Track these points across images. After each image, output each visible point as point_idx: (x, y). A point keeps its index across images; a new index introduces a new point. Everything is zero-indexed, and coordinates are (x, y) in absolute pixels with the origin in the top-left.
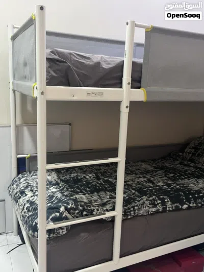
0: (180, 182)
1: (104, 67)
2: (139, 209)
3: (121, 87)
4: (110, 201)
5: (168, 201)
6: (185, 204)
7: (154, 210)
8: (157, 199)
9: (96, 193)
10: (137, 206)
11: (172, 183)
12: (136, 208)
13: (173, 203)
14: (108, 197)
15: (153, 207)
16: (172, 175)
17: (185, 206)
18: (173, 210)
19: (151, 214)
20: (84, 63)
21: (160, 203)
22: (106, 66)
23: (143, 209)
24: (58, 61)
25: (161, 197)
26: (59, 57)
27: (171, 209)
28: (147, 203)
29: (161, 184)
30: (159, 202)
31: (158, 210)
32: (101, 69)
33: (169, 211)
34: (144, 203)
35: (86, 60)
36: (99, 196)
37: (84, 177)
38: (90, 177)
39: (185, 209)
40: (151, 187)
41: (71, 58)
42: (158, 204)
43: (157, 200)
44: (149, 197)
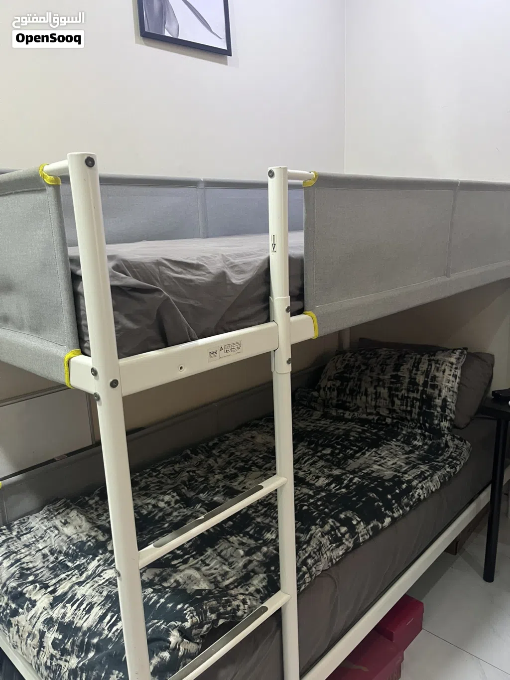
0: (353, 464)
1: (234, 281)
2: (316, 562)
3: (268, 320)
4: (250, 562)
5: (359, 523)
6: (386, 516)
7: (341, 553)
8: (338, 525)
9: (209, 551)
10: (310, 556)
11: (343, 474)
12: (310, 561)
13: (367, 523)
14: (242, 552)
15: (337, 547)
16: (328, 451)
17: (388, 520)
18: (371, 537)
19: (337, 563)
20: (191, 281)
21: (346, 533)
22: (237, 279)
23: (323, 560)
24: (135, 289)
25: (342, 516)
26: (136, 277)
27: (367, 537)
28: (325, 540)
29: (322, 482)
30: (344, 529)
31: (348, 548)
32: (229, 287)
33: (365, 542)
34: (320, 546)
35: (194, 271)
36: (219, 554)
37: (154, 506)
38: (168, 503)
39: (389, 526)
40: (311, 497)
41: (161, 273)
42: (343, 535)
43: (338, 528)
44: (322, 527)
